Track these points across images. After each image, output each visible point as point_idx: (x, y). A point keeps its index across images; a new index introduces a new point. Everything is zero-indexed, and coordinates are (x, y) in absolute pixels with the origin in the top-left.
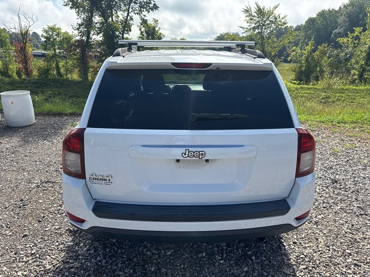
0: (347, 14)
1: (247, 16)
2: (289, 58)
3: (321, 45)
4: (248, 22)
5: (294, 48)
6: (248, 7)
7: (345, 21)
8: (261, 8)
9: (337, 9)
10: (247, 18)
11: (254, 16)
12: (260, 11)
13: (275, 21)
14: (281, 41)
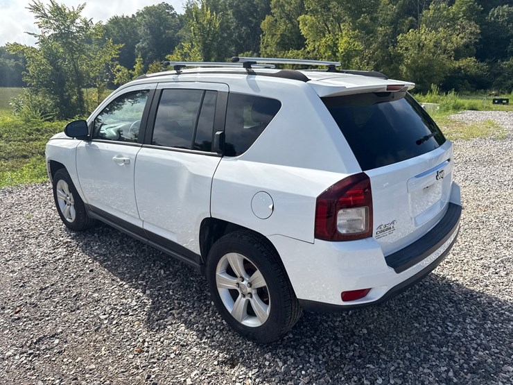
0: (147, 24)
1: (37, 17)
2: (116, 81)
3: (152, 63)
4: (40, 27)
5: (118, 66)
6: (38, 4)
7: (146, 34)
8: (60, 6)
9: (130, 16)
10: (38, 20)
11: (50, 18)
12: (58, 11)
13: (86, 28)
14: (100, 57)
